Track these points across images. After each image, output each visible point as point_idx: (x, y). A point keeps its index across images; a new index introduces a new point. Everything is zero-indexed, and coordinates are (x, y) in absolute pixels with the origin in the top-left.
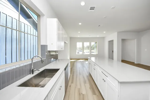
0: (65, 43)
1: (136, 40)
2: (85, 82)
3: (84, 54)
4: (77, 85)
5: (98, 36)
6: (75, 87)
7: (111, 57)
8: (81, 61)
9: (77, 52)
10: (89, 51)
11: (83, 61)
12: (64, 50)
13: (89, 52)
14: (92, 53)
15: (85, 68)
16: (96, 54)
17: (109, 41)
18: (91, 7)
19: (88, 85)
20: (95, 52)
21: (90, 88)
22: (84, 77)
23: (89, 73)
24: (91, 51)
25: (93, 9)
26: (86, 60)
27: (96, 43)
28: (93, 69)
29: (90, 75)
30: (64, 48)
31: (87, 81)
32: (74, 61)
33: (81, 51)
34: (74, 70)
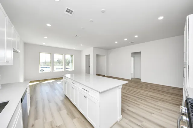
0: (15, 52)
1: (106, 56)
2: (59, 110)
3: (54, 71)
4: (46, 119)
5: (74, 48)
6: (44, 123)
7: (88, 72)
8: (48, 83)
9: (40, 69)
10: (61, 67)
11: (52, 82)
12: (12, 64)
13: (62, 69)
14: (66, 70)
15: (57, 92)
16: (71, 70)
17: (86, 56)
18: (68, 9)
19: (64, 112)
20: (71, 68)
21: (68, 114)
22: (57, 104)
23: (64, 96)
24: (65, 67)
25: (71, 13)
26: (57, 80)
27: (72, 56)
28: (71, 88)
29: (66, 97)
30: (12, 62)
31: (63, 107)
32: (35, 84)
33: (46, 68)
34: (36, 98)
